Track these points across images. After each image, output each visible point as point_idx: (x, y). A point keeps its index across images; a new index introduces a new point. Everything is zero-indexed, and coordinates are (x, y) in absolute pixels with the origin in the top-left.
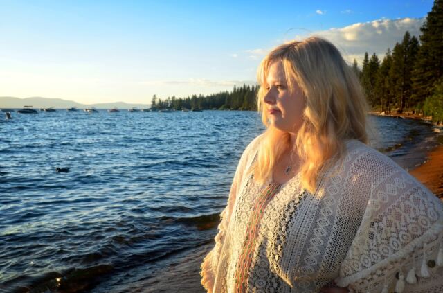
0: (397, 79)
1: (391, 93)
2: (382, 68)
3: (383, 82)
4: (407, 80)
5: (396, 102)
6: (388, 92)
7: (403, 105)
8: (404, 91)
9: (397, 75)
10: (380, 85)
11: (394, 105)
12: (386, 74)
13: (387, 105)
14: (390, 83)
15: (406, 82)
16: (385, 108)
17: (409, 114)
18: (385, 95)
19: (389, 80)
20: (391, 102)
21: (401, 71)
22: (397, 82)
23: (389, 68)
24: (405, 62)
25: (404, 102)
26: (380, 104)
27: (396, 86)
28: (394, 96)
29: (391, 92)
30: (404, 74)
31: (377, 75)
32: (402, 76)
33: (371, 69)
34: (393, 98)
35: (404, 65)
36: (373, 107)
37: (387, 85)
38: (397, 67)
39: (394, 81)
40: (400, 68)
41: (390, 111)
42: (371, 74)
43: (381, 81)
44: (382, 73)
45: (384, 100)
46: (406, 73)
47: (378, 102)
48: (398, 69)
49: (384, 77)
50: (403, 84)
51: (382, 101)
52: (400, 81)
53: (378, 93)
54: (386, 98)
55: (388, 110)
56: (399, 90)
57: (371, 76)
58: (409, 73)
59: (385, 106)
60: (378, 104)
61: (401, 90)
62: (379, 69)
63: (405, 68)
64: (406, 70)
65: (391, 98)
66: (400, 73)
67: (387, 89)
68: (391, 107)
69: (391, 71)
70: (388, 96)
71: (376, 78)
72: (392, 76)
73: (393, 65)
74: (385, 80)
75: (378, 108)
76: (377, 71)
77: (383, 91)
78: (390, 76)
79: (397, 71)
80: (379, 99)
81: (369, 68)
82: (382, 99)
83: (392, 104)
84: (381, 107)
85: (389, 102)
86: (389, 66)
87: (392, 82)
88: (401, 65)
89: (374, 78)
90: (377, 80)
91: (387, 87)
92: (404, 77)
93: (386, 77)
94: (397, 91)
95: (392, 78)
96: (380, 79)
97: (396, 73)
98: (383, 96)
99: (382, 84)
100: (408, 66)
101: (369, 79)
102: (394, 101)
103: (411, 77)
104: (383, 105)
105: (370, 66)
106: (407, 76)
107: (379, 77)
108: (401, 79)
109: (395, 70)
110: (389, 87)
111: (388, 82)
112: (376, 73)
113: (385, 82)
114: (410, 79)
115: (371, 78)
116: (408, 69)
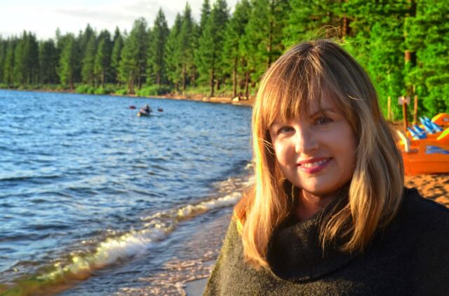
0: (260, 40)
1: (250, 67)
2: (234, 20)
3: (236, 45)
4: (275, 43)
5: (258, 81)
6: (245, 64)
8: (270, 62)
9: (259, 35)
10: (230, 51)
11: (254, 86)
12: (242, 32)
13: (242, 87)
14: (247, 48)
15: (275, 48)
16: (239, 91)
18: (239, 69)
19: (246, 43)
20: (249, 81)
21: (266, 28)
22: (259, 46)
23: (246, 22)
24: (273, 13)
26: (231, 84)
27: (259, 54)
28: (254, 71)
29: (249, 64)
30: (272, 32)
31: (226, 33)
32: (268, 36)
33: (215, 22)
34: (252, 75)
35: (271, 18)
36: (219, 88)
37: (243, 52)
38: (259, 20)
39: (253, 44)
40: (264, 23)
41: (247, 96)
42: (216, 30)
43: (232, 44)
44: (235, 29)
45: (237, 76)
46: (274, 31)
47: (227, 81)
48: (261, 23)
49: (237, 36)
50: (268, 49)
51: (233, 78)
52: (263, 44)
53: (228, 65)
54: (240, 74)
55: (244, 95)
56: (262, 60)
57: (215, 34)
58: (279, 32)
59: (238, 87)
60: (227, 84)
61: (265, 61)
62: (228, 22)
63: (272, 23)
64: (274, 25)
65: (249, 74)
66: (264, 30)
67: (243, 58)
68: (249, 90)
69: (249, 27)
70: (243, 70)
71: (224, 37)
72: (250, 36)
73: (252, 15)
74: (240, 41)
75: (227, 90)
76: (226, 26)
77: (236, 62)
78: (248, 35)
79: (259, 28)
80: (228, 76)
81: (212, 20)
82: (233, 75)
83: (250, 84)
84: (232, 90)
85: (245, 81)
86: (245, 18)
87: (251, 46)
88: (265, 17)
89: (220, 38)
90: (226, 42)
91: (243, 54)
92: (271, 39)
93: (240, 37)
94: (258, 62)
95: (252, 40)
96: (230, 40)
97: (257, 31)
98: (236, 70)
99: (234, 49)
100: (277, 20)
101: (212, 39)
102: (253, 80)
103: (283, 38)
104: (236, 85)
105: (213, 16)
106: (276, 37)
107: (229, 37)
108: (266, 41)
109: (256, 24)
110: (246, 55)
111: (244, 47)
112: (223, 28)
113: (240, 46)
114: (280, 42)
115: (216, 37)
116: (277, 25)
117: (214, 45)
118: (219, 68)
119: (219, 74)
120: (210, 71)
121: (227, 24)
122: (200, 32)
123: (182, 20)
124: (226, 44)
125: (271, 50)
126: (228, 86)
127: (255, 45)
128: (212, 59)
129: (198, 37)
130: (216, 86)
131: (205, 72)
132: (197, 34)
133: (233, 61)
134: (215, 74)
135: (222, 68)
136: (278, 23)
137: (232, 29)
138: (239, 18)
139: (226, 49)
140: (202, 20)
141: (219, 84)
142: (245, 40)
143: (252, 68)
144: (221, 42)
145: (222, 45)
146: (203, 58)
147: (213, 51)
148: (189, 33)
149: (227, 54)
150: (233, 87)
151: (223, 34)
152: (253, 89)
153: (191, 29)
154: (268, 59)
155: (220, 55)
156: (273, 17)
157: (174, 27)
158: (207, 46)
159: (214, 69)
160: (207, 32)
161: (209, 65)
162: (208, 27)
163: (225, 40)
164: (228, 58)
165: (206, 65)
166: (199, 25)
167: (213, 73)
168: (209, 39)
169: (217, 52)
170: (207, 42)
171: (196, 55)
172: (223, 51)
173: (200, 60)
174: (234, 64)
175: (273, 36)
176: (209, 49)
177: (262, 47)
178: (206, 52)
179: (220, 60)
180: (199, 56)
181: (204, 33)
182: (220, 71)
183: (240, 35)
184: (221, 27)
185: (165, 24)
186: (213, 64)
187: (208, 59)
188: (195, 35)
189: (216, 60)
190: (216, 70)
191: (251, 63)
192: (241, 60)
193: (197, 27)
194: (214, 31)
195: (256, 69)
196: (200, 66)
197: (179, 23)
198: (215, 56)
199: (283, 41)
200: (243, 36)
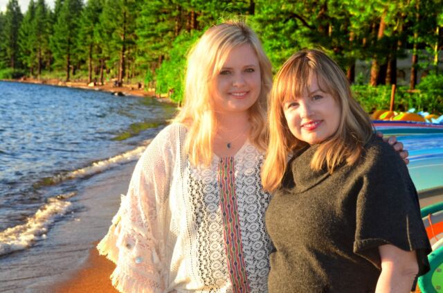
0: (114, 29)
1: (105, 54)
2: (89, 9)
3: (91, 33)
4: (129, 33)
5: (113, 68)
6: (100, 51)
7: (123, 74)
8: (124, 50)
9: (113, 24)
10: (85, 38)
11: (108, 72)
12: (96, 20)
13: (97, 73)
14: (101, 36)
15: (128, 37)
16: (94, 76)
17: (133, 89)
18: (94, 56)
19: (100, 31)
20: (104, 68)
21: (119, 18)
22: (113, 35)
23: (100, 11)
24: (126, 4)
25: (124, 68)
26: (86, 70)
27: (113, 42)
28: (108, 58)
29: (103, 52)
30: (125, 22)
31: (81, 21)
32: (121, 25)
33: (70, 9)
34: (106, 61)
35: (125, 9)
36: (74, 74)
37: (97, 40)
38: (113, 9)
39: (108, 33)
40: (118, 13)
41: (102, 82)
42: (71, 17)
43: (87, 32)
44: (89, 17)
45: (92, 63)
46: (127, 20)
47: (82, 67)
48: (115, 13)
49: (92, 24)
50: (122, 38)
51: (89, 65)
52: (117, 33)
53: (83, 52)
54: (95, 61)
55: (100, 80)
56: (116, 48)
57: (69, 21)
58: (132, 22)
59: (93, 73)
60: (82, 70)
61: (119, 49)
62: (83, 10)
63: (125, 14)
64: (127, 16)
65: (104, 61)
66: (117, 20)
67: (98, 45)
68: (104, 76)
69: (103, 16)
70: (98, 57)
71: (79, 25)
72: (105, 25)
73: (106, 5)
74: (95, 30)
75: (82, 75)
76: (80, 14)
77: (91, 49)
78: (102, 24)
79: (113, 18)
80: (83, 62)
81: (67, 8)
82: (88, 62)
83: (105, 71)
84: (87, 76)
85: (100, 67)
86: (99, 7)
87: (105, 35)
88: (118, 7)
89: (75, 26)
90: (81, 30)
91: (98, 42)
92: (125, 28)
93: (95, 26)
94: (113, 50)
95: (106, 28)
96: (85, 28)
97: (111, 20)
98: (91, 57)
99: (89, 36)
100: (130, 11)
101: (67, 26)
102: (108, 66)
103: (136, 28)
104: (91, 71)
105: (67, 4)
106: (129, 27)
107: (83, 24)
108: (120, 31)
109: (109, 14)
110: (100, 42)
111: (98, 34)
112: (78, 16)
113: (94, 34)
114: (133, 31)
115: (71, 24)
116: (130, 16)
117: (69, 32)
118: (74, 54)
119: (74, 60)
120: (65, 56)
121: (82, 12)
122: (55, 20)
123: (35, 6)
124: (81, 31)
125: (124, 38)
126: (83, 72)
127: (110, 34)
128: (67, 45)
129: (52, 23)
130: (71, 72)
131: (60, 57)
132: (51, 20)
133: (88, 47)
134: (71, 60)
135: (77, 54)
136: (131, 13)
137: (86, 17)
138: (93, 7)
139: (81, 36)
140: (56, 7)
141: (74, 70)
142: (100, 28)
143: (107, 56)
144: (76, 29)
145: (77, 32)
146: (58, 44)
147: (68, 37)
148: (43, 18)
149: (81, 41)
150: (89, 73)
151: (78, 21)
152: (107, 75)
153: (45, 15)
154: (121, 47)
155: (76, 41)
156: (126, 8)
157: (27, 13)
158: (63, 32)
159: (69, 55)
160: (61, 19)
161: (65, 51)
162: (63, 15)
163: (80, 28)
164: (83, 45)
165: (61, 50)
166: (53, 12)
167: (69, 58)
168: (64, 26)
169: (72, 39)
170: (62, 29)
171: (51, 41)
172: (78, 38)
173: (56, 46)
174: (89, 51)
175: (126, 26)
176: (64, 35)
177: (116, 36)
178: (61, 38)
179: (75, 47)
180: (54, 41)
181: (59, 20)
182: (76, 57)
183: (94, 23)
184: (76, 14)
185: (18, 9)
186: (69, 50)
187: (63, 45)
188: (49, 21)
189: (71, 46)
190: (71, 57)
191: (105, 50)
192: (96, 47)
193: (51, 13)
194: (68, 19)
195: (111, 57)
196: (55, 51)
197: (32, 9)
198: (70, 43)
199: (136, 31)
200: (97, 25)
